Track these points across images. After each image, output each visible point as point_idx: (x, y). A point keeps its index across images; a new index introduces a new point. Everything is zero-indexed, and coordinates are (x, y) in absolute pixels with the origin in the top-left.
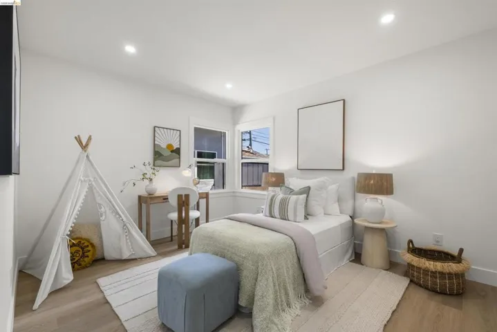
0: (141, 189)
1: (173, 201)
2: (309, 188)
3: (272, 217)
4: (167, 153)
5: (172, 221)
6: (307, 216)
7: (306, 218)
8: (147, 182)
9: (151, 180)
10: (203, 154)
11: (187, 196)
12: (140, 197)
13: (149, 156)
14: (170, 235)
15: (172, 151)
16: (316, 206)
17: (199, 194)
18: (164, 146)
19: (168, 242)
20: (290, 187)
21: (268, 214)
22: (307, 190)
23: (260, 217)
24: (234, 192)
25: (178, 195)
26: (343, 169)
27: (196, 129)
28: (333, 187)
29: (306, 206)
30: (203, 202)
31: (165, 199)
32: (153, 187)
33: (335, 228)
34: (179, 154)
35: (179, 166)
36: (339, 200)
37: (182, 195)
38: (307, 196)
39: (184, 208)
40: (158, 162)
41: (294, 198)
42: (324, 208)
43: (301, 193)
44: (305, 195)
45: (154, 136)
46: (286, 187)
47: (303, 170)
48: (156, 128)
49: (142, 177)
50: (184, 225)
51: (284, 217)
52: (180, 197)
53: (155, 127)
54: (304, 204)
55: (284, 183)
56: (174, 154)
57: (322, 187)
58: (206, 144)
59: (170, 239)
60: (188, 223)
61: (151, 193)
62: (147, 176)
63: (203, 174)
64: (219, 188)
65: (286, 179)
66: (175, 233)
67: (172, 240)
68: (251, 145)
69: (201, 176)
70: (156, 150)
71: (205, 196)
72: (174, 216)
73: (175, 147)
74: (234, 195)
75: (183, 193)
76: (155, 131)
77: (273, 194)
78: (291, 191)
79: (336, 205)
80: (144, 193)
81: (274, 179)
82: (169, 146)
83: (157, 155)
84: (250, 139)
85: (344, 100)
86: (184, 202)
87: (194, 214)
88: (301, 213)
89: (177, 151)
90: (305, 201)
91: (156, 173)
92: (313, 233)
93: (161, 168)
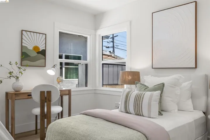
0: (8, 86)
1: (36, 98)
2: (163, 85)
3: (127, 113)
4: (34, 54)
5: (36, 116)
6: (161, 112)
7: (160, 114)
8: (13, 80)
9: (18, 78)
10: (70, 57)
11: (49, 93)
12: (7, 94)
13: (16, 57)
14: (35, 129)
15: (38, 53)
16: (170, 102)
17: (61, 91)
18: (31, 48)
19: (34, 134)
20: (145, 84)
21: (123, 110)
22: (161, 87)
23: (116, 113)
24: (95, 90)
25: (41, 92)
26: (196, 67)
27: (61, 34)
28: (186, 84)
29: (160, 102)
30: (66, 98)
31: (29, 95)
32: (19, 84)
33: (189, 124)
34: (45, 55)
35: (45, 66)
36: (193, 97)
37: (44, 92)
38: (161, 93)
39: (46, 104)
40: (25, 62)
41: (148, 94)
42: (178, 104)
43: (155, 89)
44: (159, 92)
45: (22, 38)
46: (141, 84)
47: (157, 69)
48: (24, 32)
49: (9, 75)
50: (46, 120)
51: (139, 113)
52: (42, 93)
53: (22, 31)
54: (158, 100)
55: (139, 80)
56: (40, 55)
57: (176, 84)
58: (72, 48)
59: (35, 132)
60: (50, 118)
61: (17, 90)
62: (13, 74)
63: (70, 74)
64: (82, 86)
65: (141, 78)
66: (39, 127)
67: (36, 133)
68: (114, 51)
69: (68, 76)
70: (23, 51)
71: (67, 93)
72: (37, 111)
73: (42, 48)
74: (95, 92)
75: (46, 90)
76: (22, 34)
77: (128, 90)
78: (146, 88)
79: (190, 102)
80: (11, 90)
81: (130, 78)
82: (36, 48)
83: (25, 56)
84: (113, 47)
85: (196, 2)
86: (46, 98)
87: (56, 109)
88: (155, 109)
89: (43, 53)
90: (159, 97)
91: (23, 72)
92: (167, 130)
93: (27, 68)
